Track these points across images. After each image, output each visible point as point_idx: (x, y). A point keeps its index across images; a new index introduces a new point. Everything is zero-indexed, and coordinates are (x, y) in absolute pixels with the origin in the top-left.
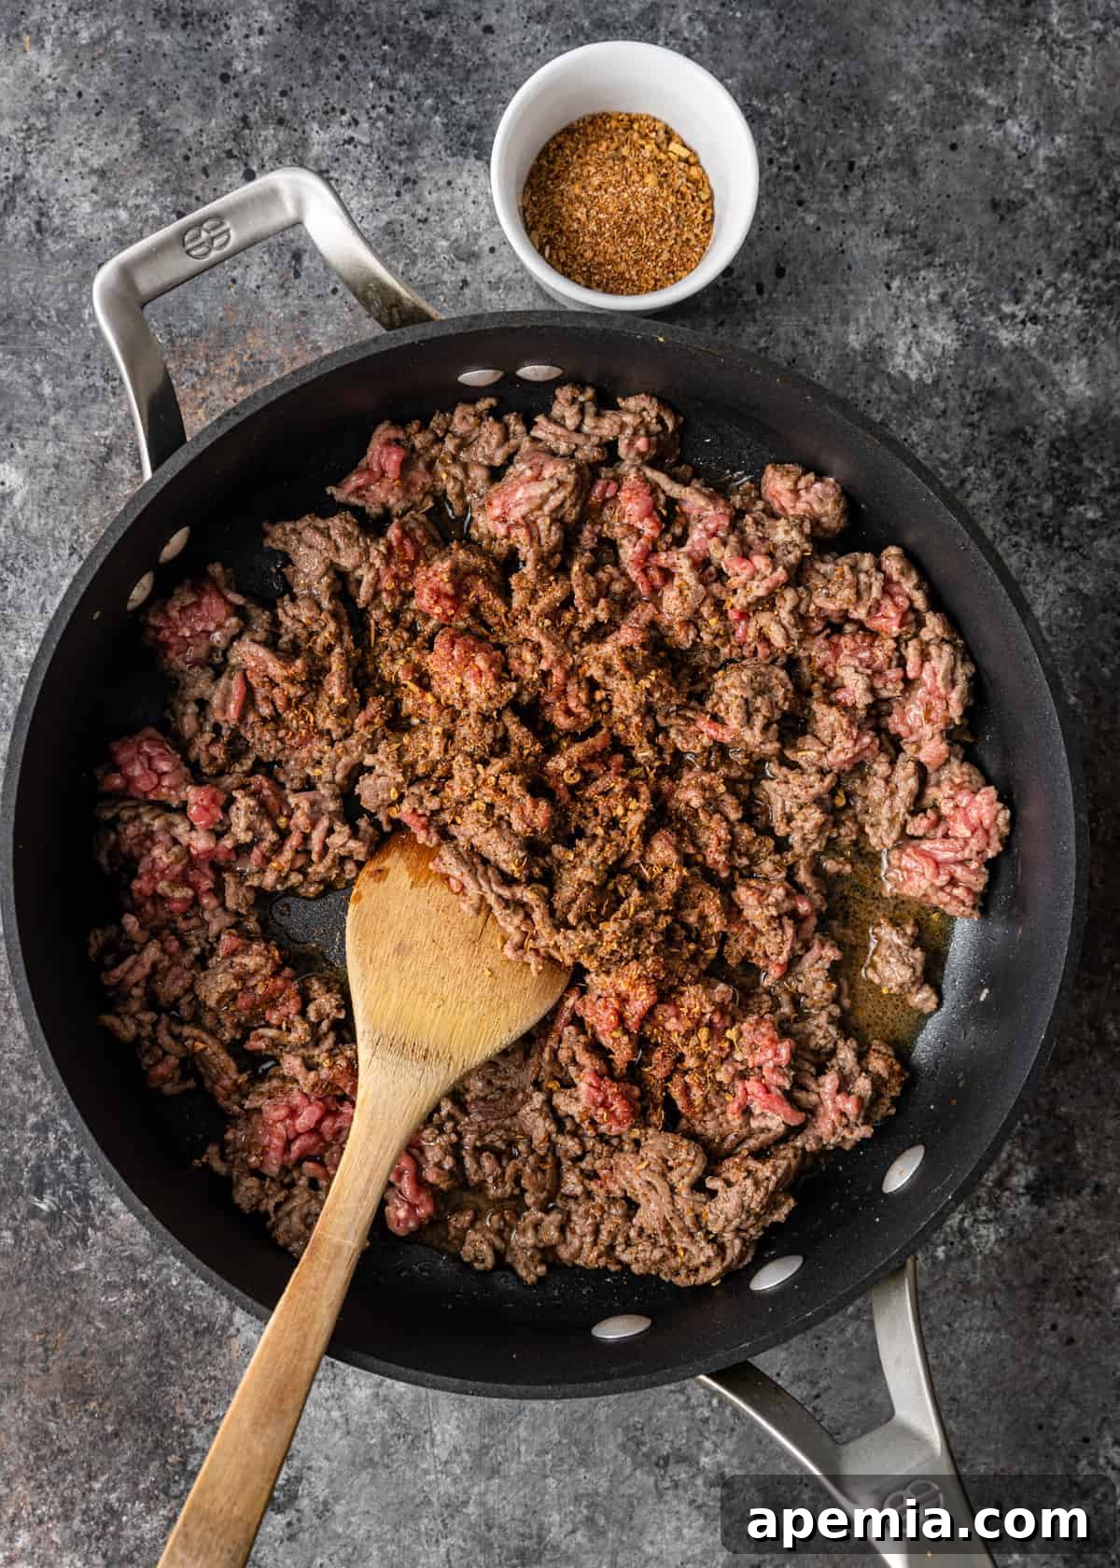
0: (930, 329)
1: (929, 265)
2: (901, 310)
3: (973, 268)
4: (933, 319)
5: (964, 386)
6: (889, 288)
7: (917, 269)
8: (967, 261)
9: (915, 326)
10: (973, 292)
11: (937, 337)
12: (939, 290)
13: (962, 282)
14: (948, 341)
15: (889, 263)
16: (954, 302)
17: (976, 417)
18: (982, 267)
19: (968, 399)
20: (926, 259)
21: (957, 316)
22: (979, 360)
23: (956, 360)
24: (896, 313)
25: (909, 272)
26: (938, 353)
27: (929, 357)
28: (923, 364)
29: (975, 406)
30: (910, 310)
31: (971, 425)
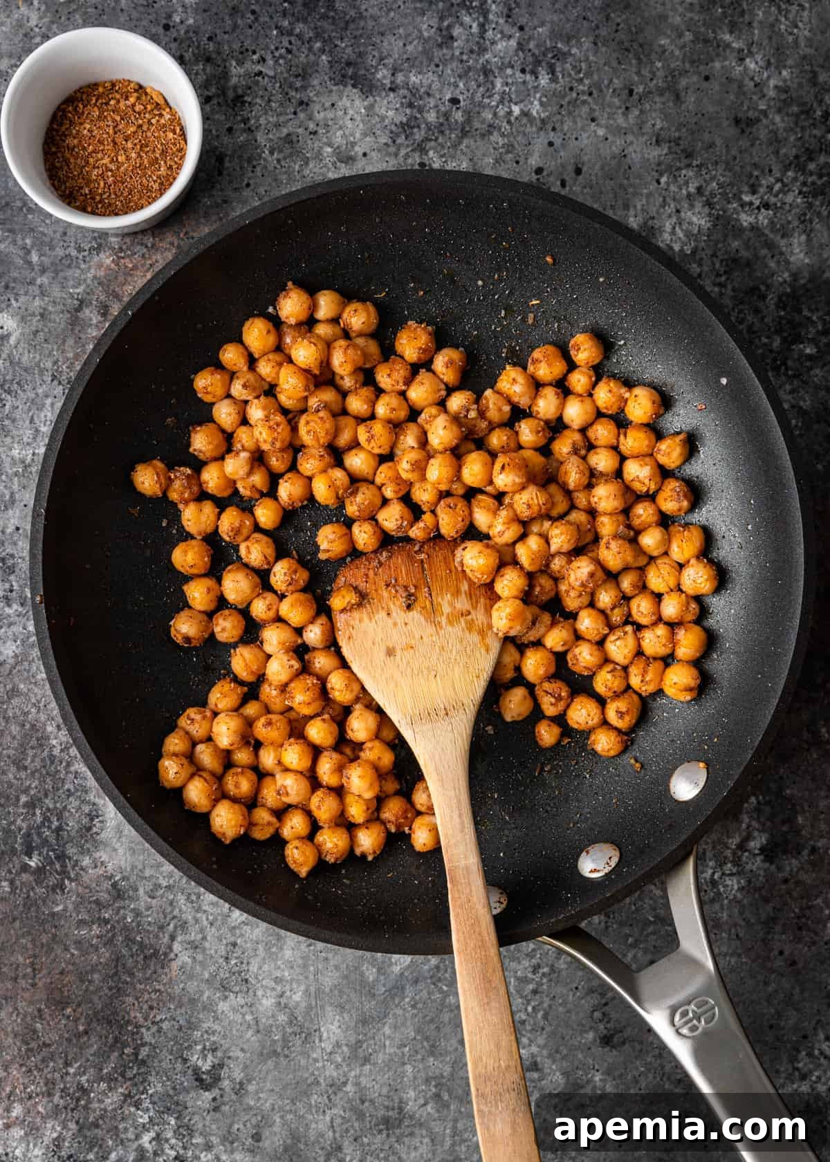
0: (689, 213)
1: (689, 166)
2: (668, 200)
3: (721, 168)
4: (692, 206)
5: (714, 255)
6: (658, 182)
7: (679, 169)
8: (717, 163)
9: (678, 211)
10: (721, 186)
11: (695, 219)
12: (696, 185)
13: (713, 178)
14: (703, 223)
15: (659, 164)
16: (707, 193)
17: (723, 279)
18: (728, 167)
19: (717, 266)
20: (687, 161)
21: (709, 204)
22: (726, 236)
23: (708, 236)
24: (664, 201)
25: (673, 172)
26: (696, 232)
27: (688, 234)
28: (684, 239)
29: (722, 270)
30: (674, 199)
31: (720, 285)
